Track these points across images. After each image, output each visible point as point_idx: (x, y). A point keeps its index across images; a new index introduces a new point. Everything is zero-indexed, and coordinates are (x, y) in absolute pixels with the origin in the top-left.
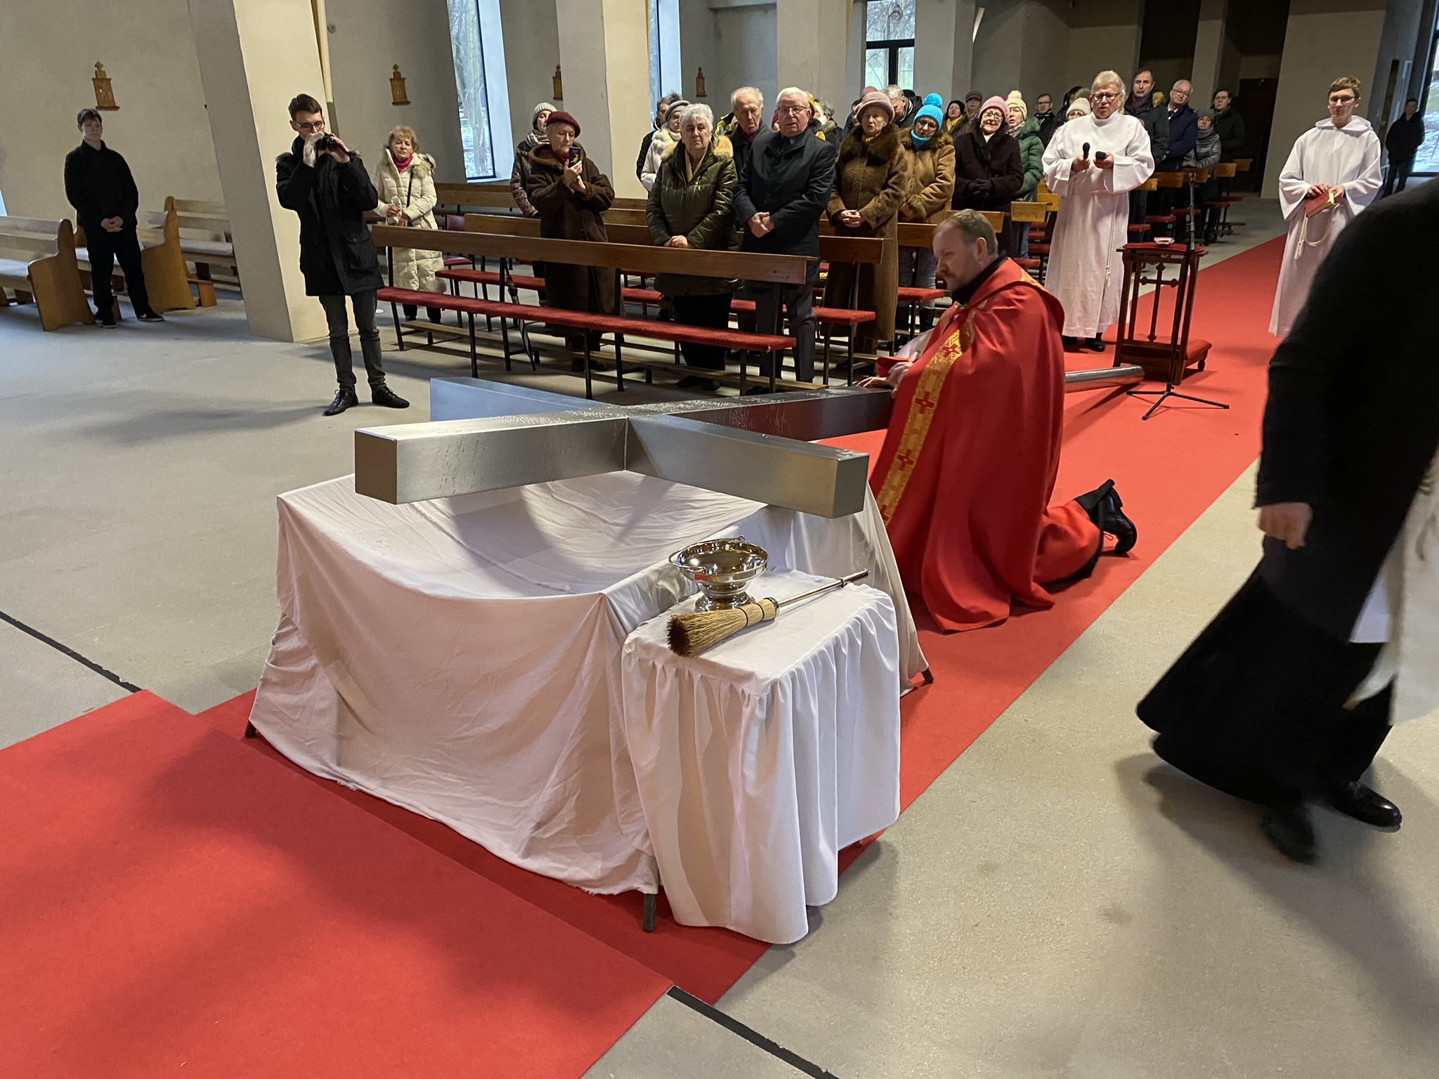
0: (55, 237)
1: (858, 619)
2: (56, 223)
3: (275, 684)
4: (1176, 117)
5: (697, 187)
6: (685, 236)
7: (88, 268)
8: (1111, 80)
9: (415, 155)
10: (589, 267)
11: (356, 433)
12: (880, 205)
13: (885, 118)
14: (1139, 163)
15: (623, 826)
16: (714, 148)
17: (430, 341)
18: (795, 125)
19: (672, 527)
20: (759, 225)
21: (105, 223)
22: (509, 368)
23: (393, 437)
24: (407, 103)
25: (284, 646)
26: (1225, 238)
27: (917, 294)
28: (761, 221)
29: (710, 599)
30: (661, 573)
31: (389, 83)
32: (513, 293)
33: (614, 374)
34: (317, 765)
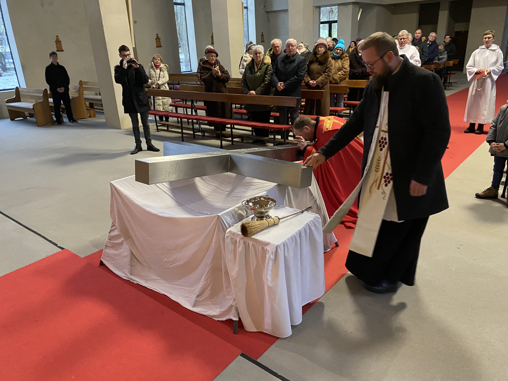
0: (42, 95)
1: (308, 224)
2: (42, 90)
3: (110, 247)
4: (430, 45)
5: (258, 74)
6: (255, 91)
7: (53, 105)
8: (405, 33)
9: (161, 64)
10: (221, 102)
11: (136, 160)
12: (323, 79)
13: (324, 48)
14: (415, 62)
15: (226, 297)
16: (264, 60)
17: (168, 129)
18: (292, 52)
19: (246, 192)
20: (280, 87)
21: (59, 90)
22: (194, 137)
23: (147, 162)
24: (161, 46)
25: (112, 234)
26: (450, 88)
27: (337, 109)
28: (281, 85)
29: (256, 217)
30: (239, 208)
31: (155, 40)
32: (196, 111)
33: (230, 139)
34: (124, 275)
